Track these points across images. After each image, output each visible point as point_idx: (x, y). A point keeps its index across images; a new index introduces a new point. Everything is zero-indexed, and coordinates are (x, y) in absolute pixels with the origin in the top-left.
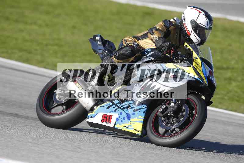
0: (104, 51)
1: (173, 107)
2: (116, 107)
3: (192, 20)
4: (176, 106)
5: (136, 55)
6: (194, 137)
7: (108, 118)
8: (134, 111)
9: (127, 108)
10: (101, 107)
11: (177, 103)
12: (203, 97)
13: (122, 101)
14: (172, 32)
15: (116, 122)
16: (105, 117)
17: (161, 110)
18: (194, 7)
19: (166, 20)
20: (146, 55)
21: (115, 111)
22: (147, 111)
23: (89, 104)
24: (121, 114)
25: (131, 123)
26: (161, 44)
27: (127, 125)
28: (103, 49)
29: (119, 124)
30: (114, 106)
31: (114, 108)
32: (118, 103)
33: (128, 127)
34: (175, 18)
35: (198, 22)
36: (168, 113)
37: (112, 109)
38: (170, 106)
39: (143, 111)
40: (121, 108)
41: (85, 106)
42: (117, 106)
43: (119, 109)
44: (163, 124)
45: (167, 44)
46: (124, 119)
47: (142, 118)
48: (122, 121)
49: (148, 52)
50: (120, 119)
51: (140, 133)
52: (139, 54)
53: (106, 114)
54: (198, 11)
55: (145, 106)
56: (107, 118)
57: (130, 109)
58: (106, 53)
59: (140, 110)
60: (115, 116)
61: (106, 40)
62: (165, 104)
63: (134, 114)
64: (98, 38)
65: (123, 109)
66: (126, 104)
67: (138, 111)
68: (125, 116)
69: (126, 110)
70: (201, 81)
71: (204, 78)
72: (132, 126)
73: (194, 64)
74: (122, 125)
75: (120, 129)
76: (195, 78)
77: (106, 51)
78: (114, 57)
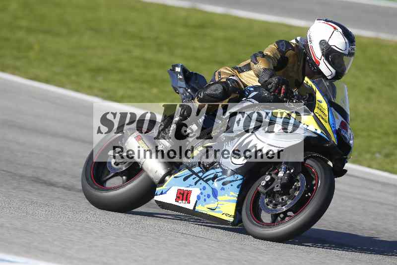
0: (186, 89)
2: (197, 179)
3: (322, 41)
5: (230, 97)
7: (185, 194)
8: (224, 184)
9: (213, 179)
10: (175, 177)
11: (288, 172)
12: (330, 163)
13: (206, 168)
14: (291, 60)
15: (197, 201)
16: (180, 193)
17: (263, 183)
18: (326, 21)
19: (281, 41)
20: (247, 97)
21: (196, 183)
22: (242, 184)
23: (157, 174)
24: (204, 188)
25: (219, 203)
26: (266, 79)
27: (213, 206)
28: (185, 86)
29: (200, 205)
30: (194, 176)
31: (193, 179)
32: (200, 172)
33: (215, 210)
34: (298, 38)
35: (330, 43)
37: (191, 180)
38: (277, 177)
39: (237, 185)
40: (205, 179)
41: (151, 175)
42: (198, 176)
43: (201, 181)
44: (269, 207)
45: (275, 80)
46: (209, 196)
47: (234, 195)
48: (205, 200)
50: (202, 197)
52: (236, 95)
53: (182, 188)
54: (331, 26)
55: (240, 177)
56: (183, 195)
57: (218, 180)
58: (189, 93)
59: (232, 183)
60: (195, 192)
61: (192, 73)
62: (270, 174)
63: (223, 189)
64: (178, 69)
65: (206, 181)
66: (211, 173)
67: (230, 184)
68: (210, 192)
69: (211, 182)
70: (326, 138)
71: (331, 132)
72: (219, 208)
73: (316, 110)
74: (205, 206)
75: (204, 212)
76: (316, 133)
77: (189, 90)
78: (196, 100)
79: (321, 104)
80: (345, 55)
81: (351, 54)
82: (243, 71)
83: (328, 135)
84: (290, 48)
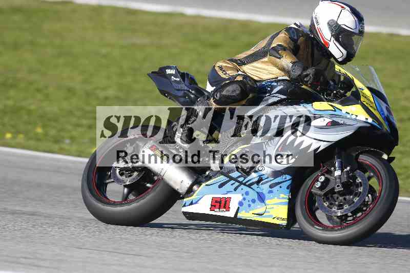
2: (237, 184)
3: (330, 21)
4: (345, 176)
7: (223, 203)
8: (271, 186)
9: (258, 182)
10: (206, 185)
11: (346, 170)
12: (385, 157)
13: (247, 172)
15: (239, 207)
16: (216, 202)
17: (318, 185)
19: (290, 28)
20: (270, 92)
21: (235, 189)
22: (292, 185)
24: (247, 193)
25: (268, 207)
27: (260, 211)
29: (244, 211)
30: (232, 182)
31: (232, 185)
32: (239, 177)
33: (263, 214)
35: (340, 22)
36: (333, 188)
37: (228, 187)
39: (287, 186)
40: (247, 184)
42: (238, 181)
43: (242, 186)
46: (254, 201)
47: (285, 196)
48: (249, 206)
49: (272, 88)
50: (246, 203)
51: (284, 223)
53: (218, 196)
55: (288, 177)
57: (264, 183)
59: (281, 185)
60: (235, 199)
63: (270, 192)
64: (171, 72)
65: (249, 186)
66: (254, 176)
67: (278, 186)
68: (255, 197)
69: (255, 186)
70: (377, 126)
71: (382, 120)
72: (269, 212)
73: (362, 99)
74: (250, 212)
75: (248, 218)
76: (368, 123)
77: (193, 92)
79: (364, 91)
80: (355, 34)
81: (362, 33)
82: (244, 64)
83: (380, 123)
84: (301, 35)
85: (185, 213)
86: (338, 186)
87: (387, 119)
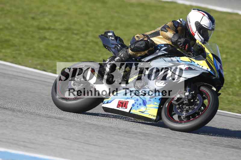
0: (117, 45)
1: (188, 96)
3: (196, 22)
4: (191, 96)
5: (149, 50)
6: (206, 124)
8: (151, 98)
11: (191, 93)
15: (132, 107)
16: (121, 103)
17: (176, 99)
18: (198, 10)
19: (175, 21)
20: (160, 50)
21: (132, 97)
22: (162, 98)
24: (137, 100)
25: (147, 108)
26: (176, 40)
28: (117, 43)
29: (134, 109)
33: (144, 112)
34: (181, 19)
36: (183, 101)
39: (159, 98)
44: (178, 110)
45: (182, 40)
46: (140, 104)
47: (157, 104)
48: (138, 107)
49: (162, 47)
50: (136, 105)
51: (154, 118)
53: (122, 100)
56: (123, 104)
60: (131, 102)
63: (150, 100)
67: (154, 98)
68: (141, 102)
69: (142, 97)
70: (213, 74)
71: (216, 71)
72: (147, 111)
73: (207, 58)
74: (137, 110)
75: (136, 114)
76: (208, 71)
77: (120, 46)
78: (129, 49)
79: (209, 55)
80: (209, 30)
81: (213, 29)
83: (214, 72)
84: (180, 26)
85: (104, 108)
86: (186, 100)
87: (219, 71)
